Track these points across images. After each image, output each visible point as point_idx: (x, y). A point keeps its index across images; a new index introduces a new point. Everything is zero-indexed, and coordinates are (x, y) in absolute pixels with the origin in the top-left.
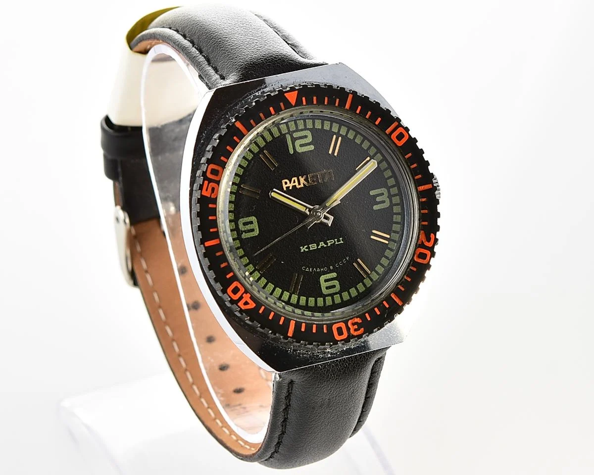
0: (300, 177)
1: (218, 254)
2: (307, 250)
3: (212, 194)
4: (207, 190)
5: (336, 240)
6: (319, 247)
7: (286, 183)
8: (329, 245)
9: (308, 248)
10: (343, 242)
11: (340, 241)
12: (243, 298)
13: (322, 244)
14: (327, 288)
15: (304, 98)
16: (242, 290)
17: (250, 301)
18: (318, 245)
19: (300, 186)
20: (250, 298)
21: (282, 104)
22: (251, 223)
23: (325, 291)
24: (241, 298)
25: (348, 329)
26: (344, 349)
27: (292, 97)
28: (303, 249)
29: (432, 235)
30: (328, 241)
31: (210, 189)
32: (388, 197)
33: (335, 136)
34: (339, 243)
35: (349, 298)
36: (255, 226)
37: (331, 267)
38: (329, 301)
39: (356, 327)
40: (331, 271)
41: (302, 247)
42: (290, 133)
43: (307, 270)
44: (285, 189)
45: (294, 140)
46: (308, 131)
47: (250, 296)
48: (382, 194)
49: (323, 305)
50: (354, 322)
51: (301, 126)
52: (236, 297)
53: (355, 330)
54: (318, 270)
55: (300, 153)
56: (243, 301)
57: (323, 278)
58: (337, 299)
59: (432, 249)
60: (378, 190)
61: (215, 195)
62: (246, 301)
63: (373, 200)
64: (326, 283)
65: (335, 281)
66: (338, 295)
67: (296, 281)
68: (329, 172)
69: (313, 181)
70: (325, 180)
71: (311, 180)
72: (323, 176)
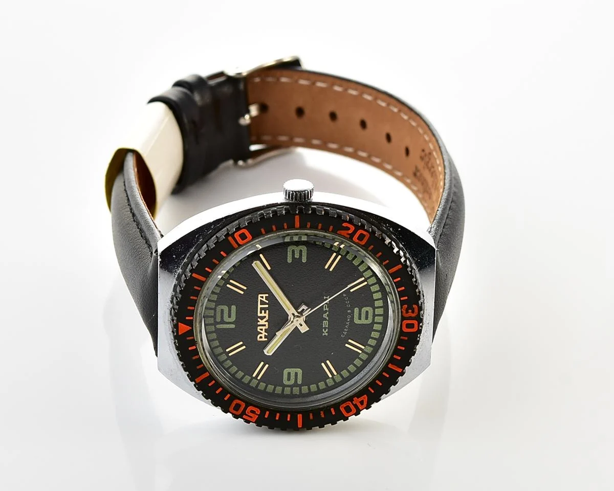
0: (258, 323)
1: (311, 416)
2: (327, 329)
4: (251, 417)
6: (327, 319)
7: (261, 337)
8: (327, 309)
9: (325, 328)
12: (356, 404)
13: (325, 316)
14: (367, 318)
15: (187, 318)
16: (349, 404)
17: (360, 399)
18: (326, 320)
19: (267, 326)
20: (358, 398)
21: (188, 338)
22: (289, 374)
23: (370, 321)
24: (356, 406)
25: (410, 318)
27: (184, 328)
28: (325, 333)
29: (345, 225)
30: (324, 309)
31: (251, 414)
32: (298, 246)
33: (228, 285)
35: (381, 301)
36: (293, 371)
37: (349, 311)
38: (379, 319)
39: (410, 311)
40: (353, 312)
41: (323, 334)
42: (216, 323)
43: (345, 333)
44: (266, 339)
45: (223, 322)
46: (217, 308)
47: (356, 398)
48: (293, 251)
49: (381, 325)
50: (405, 312)
51: (212, 313)
52: (354, 410)
53: (413, 312)
54: (348, 323)
55: (236, 319)
56: (359, 405)
57: (357, 321)
58: (380, 311)
59: (357, 228)
60: (288, 254)
61: (257, 411)
62: (360, 402)
63: (296, 261)
64: (362, 319)
65: (363, 310)
66: (376, 310)
67: (353, 345)
68: (261, 297)
69: (265, 313)
70: (267, 302)
71: (263, 314)
72: (263, 303)
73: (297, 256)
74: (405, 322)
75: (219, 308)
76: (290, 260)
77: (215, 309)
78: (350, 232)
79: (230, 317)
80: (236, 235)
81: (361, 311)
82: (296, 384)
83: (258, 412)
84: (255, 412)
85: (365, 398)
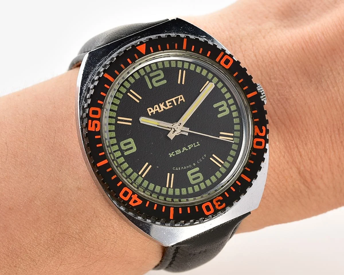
0: (160, 104)
1: (108, 170)
2: (175, 155)
4: (91, 126)
5: (194, 144)
6: (183, 151)
7: (150, 110)
8: (190, 148)
9: (175, 153)
10: (199, 145)
12: (132, 198)
13: (184, 149)
14: (194, 179)
15: (151, 48)
16: (130, 193)
17: (137, 199)
18: (181, 150)
19: (161, 111)
20: (137, 197)
21: (136, 55)
22: (130, 143)
23: (193, 182)
24: (131, 198)
25: (214, 206)
27: (142, 49)
28: (171, 155)
29: (264, 128)
30: (188, 146)
31: (94, 125)
32: (227, 107)
33: (180, 71)
34: (197, 145)
35: (211, 184)
36: (133, 145)
37: (194, 164)
38: (197, 189)
39: (219, 203)
40: (194, 167)
41: (170, 154)
42: (148, 74)
43: (177, 169)
44: (150, 115)
45: (151, 79)
47: (137, 195)
48: (223, 105)
49: (193, 192)
50: (217, 200)
51: (154, 68)
52: (127, 199)
53: (219, 206)
54: (185, 168)
55: (157, 87)
56: (132, 200)
57: (189, 173)
58: (203, 186)
59: (265, 138)
60: (219, 103)
61: (99, 128)
62: (135, 200)
63: (217, 111)
64: (193, 176)
66: (203, 183)
67: (170, 178)
68: (181, 97)
69: (170, 105)
70: (179, 103)
71: (168, 104)
72: (177, 100)
73: (220, 109)
74: (209, 204)
75: (161, 72)
76: (215, 106)
77: (158, 69)
78: (260, 134)
79: (157, 82)
80: (226, 57)
81: (198, 173)
82: (122, 151)
83: (97, 130)
84: (97, 127)
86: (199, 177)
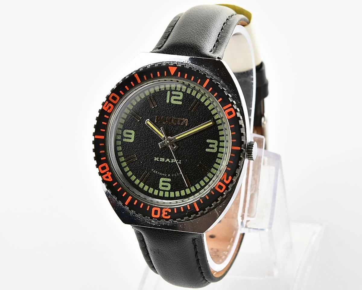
1: (101, 144)
2: (158, 160)
3: (109, 110)
4: (106, 107)
6: (166, 161)
7: (157, 118)
8: (172, 162)
9: (159, 159)
10: (181, 163)
11: (179, 162)
12: (107, 173)
13: (168, 160)
14: (163, 186)
15: (179, 73)
16: (108, 169)
17: (110, 177)
20: (111, 175)
21: (165, 72)
22: (131, 134)
23: (161, 187)
24: (105, 173)
25: (161, 213)
26: (163, 224)
27: (173, 70)
28: (156, 159)
29: (230, 178)
30: (172, 160)
31: (108, 107)
32: (217, 147)
33: (196, 101)
36: (133, 136)
37: (169, 175)
38: (161, 194)
39: (166, 213)
40: (168, 178)
41: (155, 158)
42: (171, 91)
43: (154, 172)
44: (156, 121)
45: (171, 95)
46: (181, 93)
47: (111, 174)
48: (214, 144)
49: (157, 195)
50: (166, 210)
51: (178, 89)
52: (102, 172)
53: (165, 215)
54: (161, 174)
55: (172, 104)
56: (106, 175)
58: (167, 194)
59: (227, 185)
60: (212, 140)
61: (110, 111)
62: (108, 176)
63: (207, 145)
64: (163, 183)
65: (169, 184)
66: (168, 192)
68: (186, 121)
69: (175, 122)
70: (182, 124)
71: (173, 121)
72: (181, 121)
73: (211, 146)
74: (159, 210)
75: (181, 94)
76: (208, 141)
77: (181, 91)
78: (225, 181)
79: (174, 100)
80: (232, 109)
81: (168, 183)
82: (123, 137)
84: (109, 109)
85: (110, 179)
86: (167, 186)
